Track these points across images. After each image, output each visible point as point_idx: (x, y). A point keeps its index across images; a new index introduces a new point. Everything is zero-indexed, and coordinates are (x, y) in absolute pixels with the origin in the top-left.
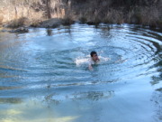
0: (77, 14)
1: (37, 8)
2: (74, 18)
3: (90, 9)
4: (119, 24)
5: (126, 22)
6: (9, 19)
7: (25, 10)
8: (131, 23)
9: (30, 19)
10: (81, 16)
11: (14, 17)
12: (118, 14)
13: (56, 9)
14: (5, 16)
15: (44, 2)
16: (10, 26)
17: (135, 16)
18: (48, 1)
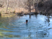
18: (30, 6)
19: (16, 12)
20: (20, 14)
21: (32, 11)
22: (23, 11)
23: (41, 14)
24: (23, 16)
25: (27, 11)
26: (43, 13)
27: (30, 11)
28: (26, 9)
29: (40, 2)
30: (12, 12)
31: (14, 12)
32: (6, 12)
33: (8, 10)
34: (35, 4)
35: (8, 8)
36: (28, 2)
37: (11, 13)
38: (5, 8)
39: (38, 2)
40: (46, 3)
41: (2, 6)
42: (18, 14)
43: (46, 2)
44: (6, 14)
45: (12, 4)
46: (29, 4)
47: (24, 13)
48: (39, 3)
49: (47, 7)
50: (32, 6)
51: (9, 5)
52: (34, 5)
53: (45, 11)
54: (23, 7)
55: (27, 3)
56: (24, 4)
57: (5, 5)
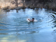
0: (27, 5)
1: (13, 3)
2: (26, 6)
3: (32, 4)
4: (41, 8)
5: (44, 8)
6: (3, 7)
7: (9, 4)
8: (46, 8)
9: (11, 7)
10: (28, 6)
11: (5, 6)
12: (41, 5)
13: (20, 3)
14: (2, 6)
15: (15, 1)
16: (4, 9)
17: (47, 6)
18: (17, 0)
20: (7, 9)
26: (31, 7)
49: (35, 1)
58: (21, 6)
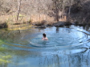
11: (38, 20)
15: (55, 12)
18: (58, 12)
19: (33, 22)
21: (60, 20)
22: (45, 19)
23: (76, 24)
24: (45, 28)
25: (51, 20)
26: (80, 23)
27: (58, 21)
28: (51, 16)
29: (75, 4)
30: (26, 21)
31: (29, 21)
32: (15, 22)
33: (19, 18)
34: (67, 7)
35: (20, 15)
36: (54, 4)
37: (24, 23)
38: (15, 15)
39: (71, 5)
40: (85, 6)
41: (8, 11)
42: (36, 25)
43: (86, 4)
44: (17, 26)
45: (26, 9)
46: (55, 8)
47: (48, 23)
48: (73, 6)
50: (61, 11)
51: (22, 10)
52: (65, 9)
53: (84, 20)
54: (45, 13)
55: (52, 7)
56: (46, 8)
57: (14, 9)
58: (63, 21)
